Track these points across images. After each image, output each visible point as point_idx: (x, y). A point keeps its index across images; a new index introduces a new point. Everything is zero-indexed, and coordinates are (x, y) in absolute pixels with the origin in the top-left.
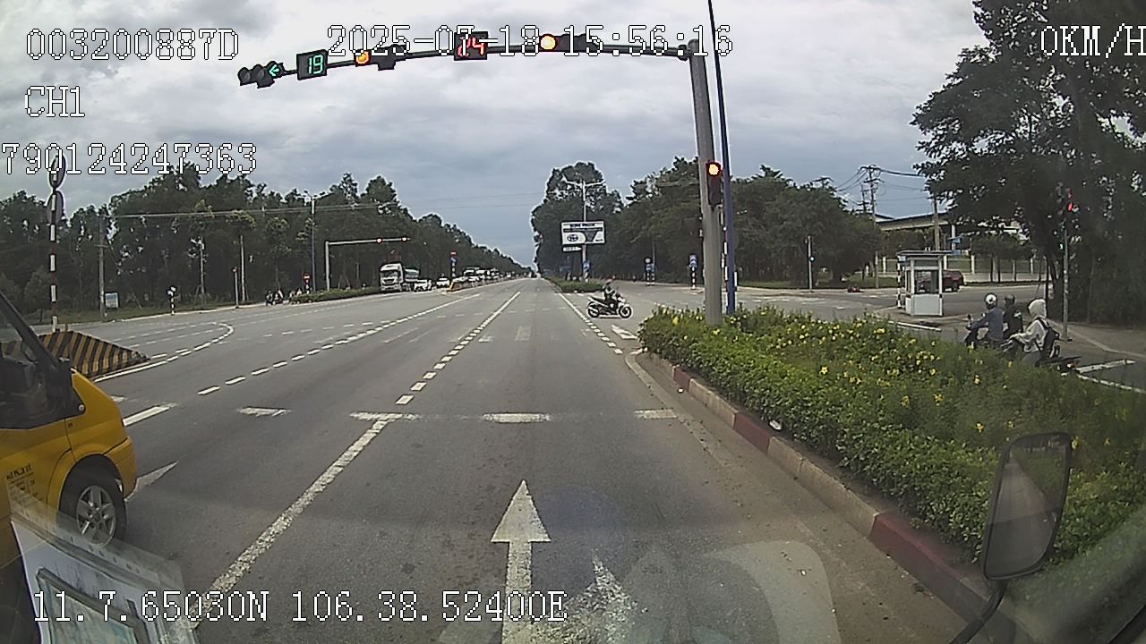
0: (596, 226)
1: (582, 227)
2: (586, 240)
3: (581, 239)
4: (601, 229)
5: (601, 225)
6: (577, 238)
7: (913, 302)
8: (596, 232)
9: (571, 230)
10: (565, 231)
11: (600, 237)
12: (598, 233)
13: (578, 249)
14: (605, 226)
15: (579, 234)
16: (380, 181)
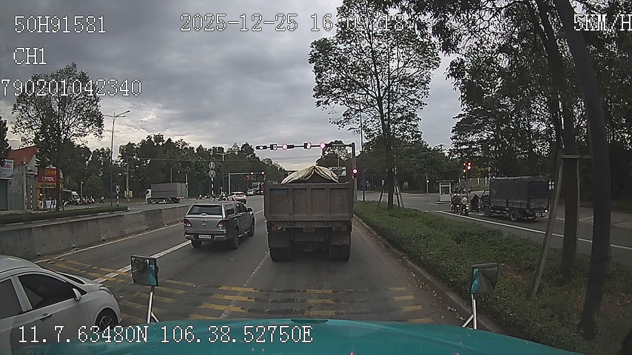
0: (343, 168)
1: (337, 169)
4: (344, 170)
5: (345, 168)
8: (342, 172)
11: (344, 173)
14: (347, 167)
16: (247, 144)
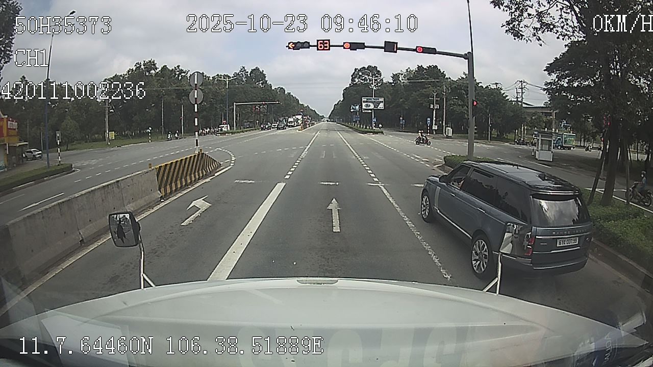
0: (380, 100)
1: (372, 100)
2: (375, 107)
3: (372, 106)
4: (382, 102)
5: (382, 100)
6: (370, 106)
7: (539, 153)
9: (367, 102)
10: (364, 101)
11: (381, 106)
12: (381, 104)
13: (370, 111)
15: (370, 104)
16: (257, 69)
